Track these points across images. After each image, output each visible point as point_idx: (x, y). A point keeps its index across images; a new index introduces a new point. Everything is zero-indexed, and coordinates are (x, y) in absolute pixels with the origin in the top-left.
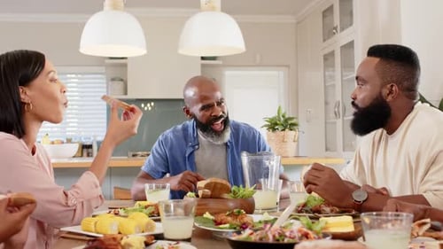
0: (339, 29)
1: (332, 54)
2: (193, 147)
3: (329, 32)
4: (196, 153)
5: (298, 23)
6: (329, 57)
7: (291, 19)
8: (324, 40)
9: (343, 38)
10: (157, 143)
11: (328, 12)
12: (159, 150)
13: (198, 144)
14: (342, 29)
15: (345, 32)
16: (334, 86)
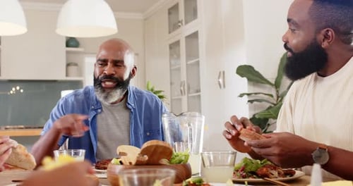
0: (184, 23)
1: (178, 43)
2: (96, 110)
3: (174, 26)
4: (99, 116)
5: (145, 20)
6: (174, 46)
7: (139, 16)
8: (170, 33)
9: (188, 29)
10: (56, 107)
11: (173, 10)
12: (58, 114)
13: (101, 108)
14: (186, 23)
15: (190, 24)
16: (179, 69)
